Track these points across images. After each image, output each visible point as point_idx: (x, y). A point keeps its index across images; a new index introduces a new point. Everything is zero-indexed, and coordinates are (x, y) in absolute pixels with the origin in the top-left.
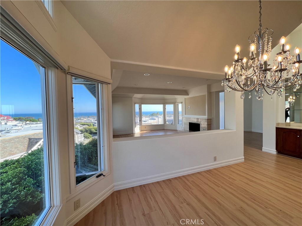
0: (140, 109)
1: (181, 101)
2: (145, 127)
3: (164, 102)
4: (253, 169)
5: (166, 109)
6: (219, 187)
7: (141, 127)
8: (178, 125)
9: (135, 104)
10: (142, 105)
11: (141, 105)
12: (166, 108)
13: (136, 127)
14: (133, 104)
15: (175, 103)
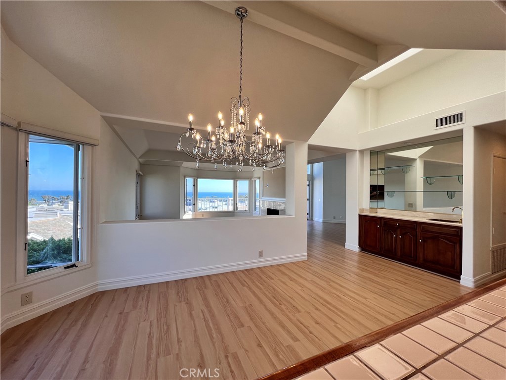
0: (195, 185)
1: (259, 176)
2: (203, 215)
3: (235, 177)
4: (310, 267)
5: (238, 188)
6: (243, 285)
7: (196, 214)
8: (254, 212)
9: (185, 177)
10: (199, 180)
11: (197, 180)
12: (238, 186)
13: (186, 214)
14: (182, 177)
15: (250, 178)
